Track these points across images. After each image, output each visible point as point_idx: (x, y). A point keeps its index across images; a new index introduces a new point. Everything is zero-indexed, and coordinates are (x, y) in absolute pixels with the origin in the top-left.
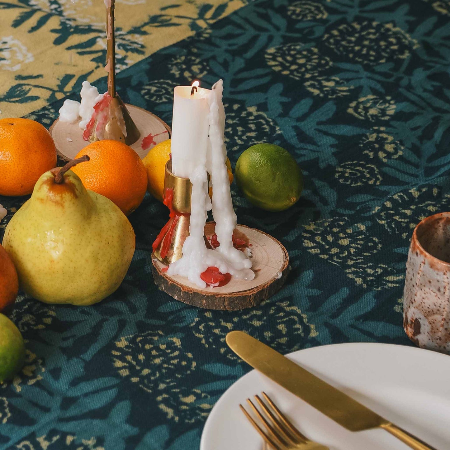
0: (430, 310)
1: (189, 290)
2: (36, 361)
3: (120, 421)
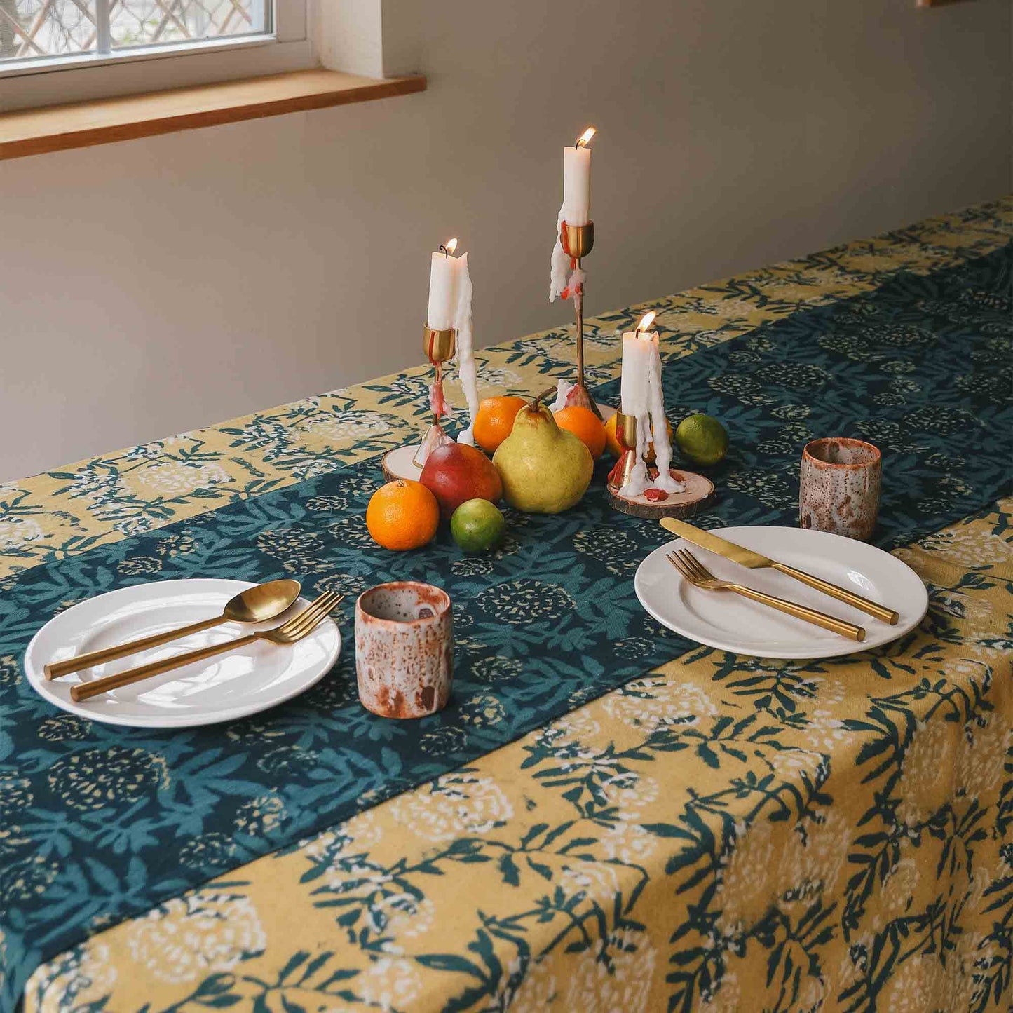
0: (817, 504)
1: (635, 503)
2: (514, 543)
3: (577, 575)
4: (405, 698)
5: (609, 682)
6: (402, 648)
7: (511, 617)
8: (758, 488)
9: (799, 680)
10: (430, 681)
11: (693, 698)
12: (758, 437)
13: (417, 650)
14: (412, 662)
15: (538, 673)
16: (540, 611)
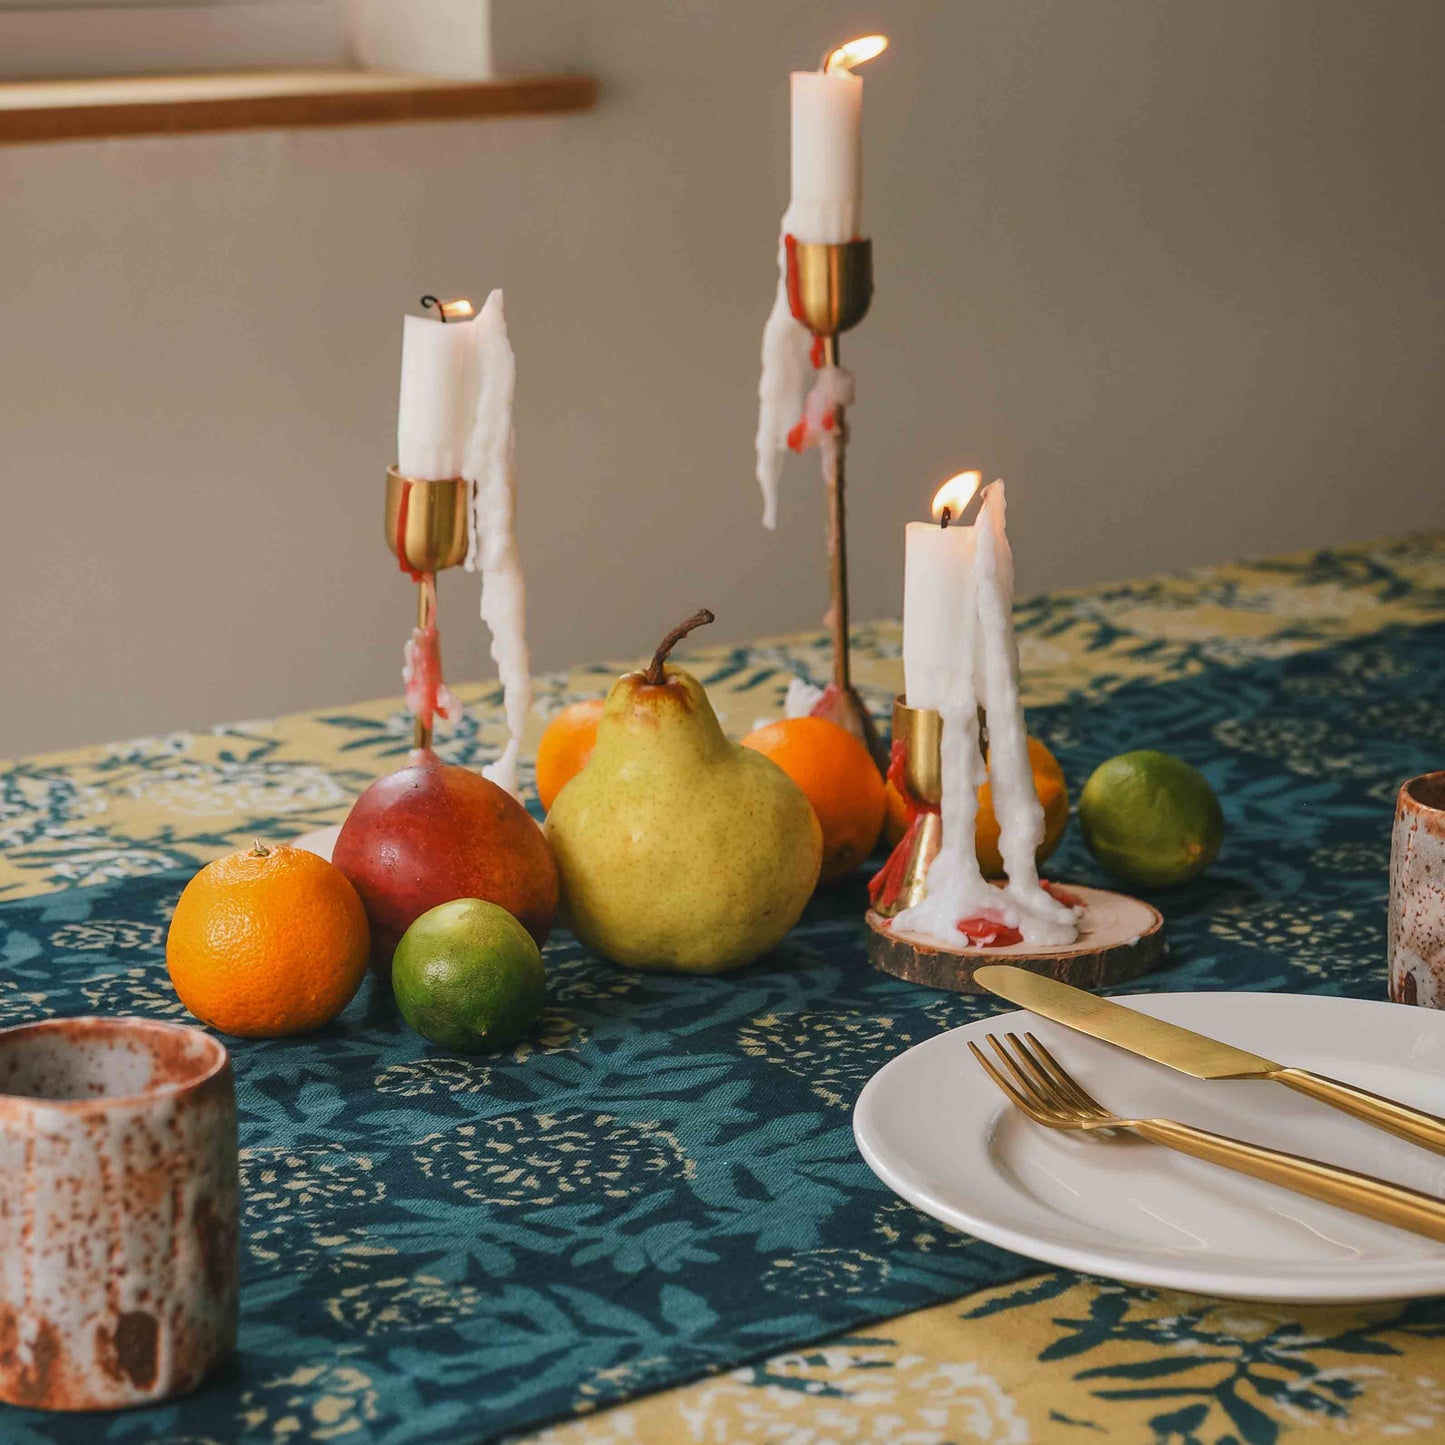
0: (1433, 939)
1: (931, 950)
2: (573, 1031)
3: (723, 1105)
4: (66, 1344)
5: (719, 1348)
6: (49, 1184)
7: (490, 1187)
8: (1293, 937)
9: (1306, 1369)
10: (142, 1295)
11: (967, 1400)
12: (1319, 837)
13: (96, 1193)
14: (81, 1228)
15: (520, 1321)
16: (587, 1180)
